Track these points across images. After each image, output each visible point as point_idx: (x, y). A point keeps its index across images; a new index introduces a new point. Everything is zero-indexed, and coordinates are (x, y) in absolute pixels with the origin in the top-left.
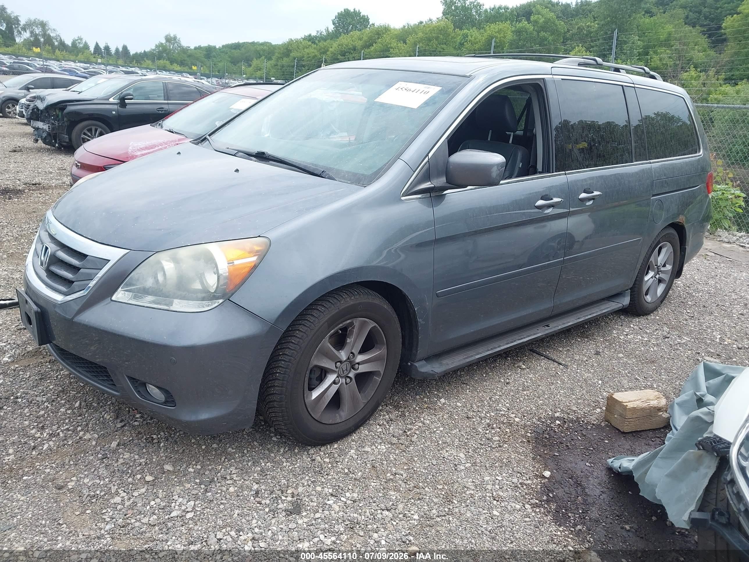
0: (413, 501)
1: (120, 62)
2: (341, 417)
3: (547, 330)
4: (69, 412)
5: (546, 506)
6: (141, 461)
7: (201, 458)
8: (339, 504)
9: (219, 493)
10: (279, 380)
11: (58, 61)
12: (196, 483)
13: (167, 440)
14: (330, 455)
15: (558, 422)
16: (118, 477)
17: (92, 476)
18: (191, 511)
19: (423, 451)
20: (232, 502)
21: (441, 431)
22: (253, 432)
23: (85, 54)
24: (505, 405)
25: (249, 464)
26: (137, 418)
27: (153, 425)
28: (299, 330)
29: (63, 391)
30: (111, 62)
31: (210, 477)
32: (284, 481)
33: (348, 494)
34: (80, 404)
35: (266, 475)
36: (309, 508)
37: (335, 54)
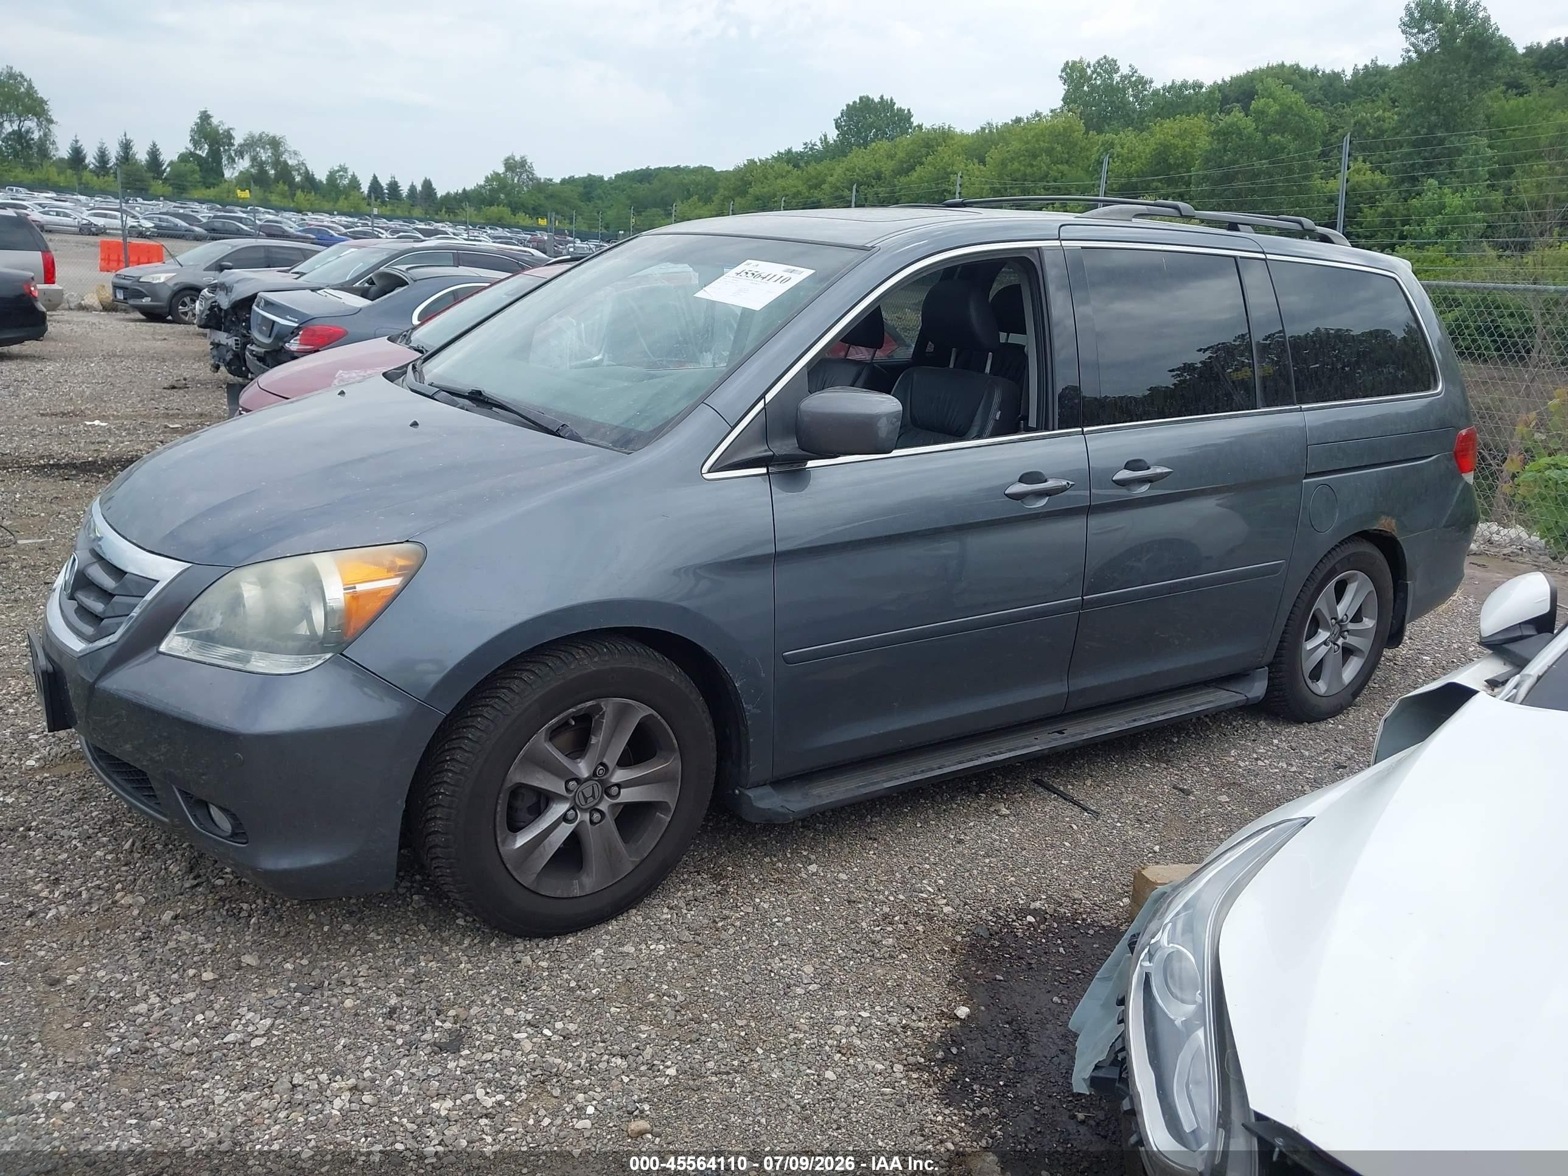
0: (677, 1043)
1: (417, 212)
2: (582, 886)
3: (1056, 740)
4: (109, 857)
5: (936, 1069)
6: (206, 947)
7: (315, 948)
8: (535, 1040)
9: (324, 1008)
10: (444, 806)
11: (299, 211)
12: (288, 990)
13: (266, 913)
14: (554, 956)
15: (1030, 919)
16: (156, 970)
17: (114, 967)
18: (264, 1035)
19: (736, 957)
20: (341, 1024)
21: (786, 924)
22: (425, 908)
23: (351, 198)
24: (936, 882)
25: (397, 961)
26: (227, 873)
27: (251, 886)
28: (481, 716)
29: (113, 822)
30: (399, 212)
31: (317, 980)
32: (449, 995)
33: (559, 1025)
34: (133, 844)
35: (422, 982)
36: (478, 1043)
37: (837, 188)
